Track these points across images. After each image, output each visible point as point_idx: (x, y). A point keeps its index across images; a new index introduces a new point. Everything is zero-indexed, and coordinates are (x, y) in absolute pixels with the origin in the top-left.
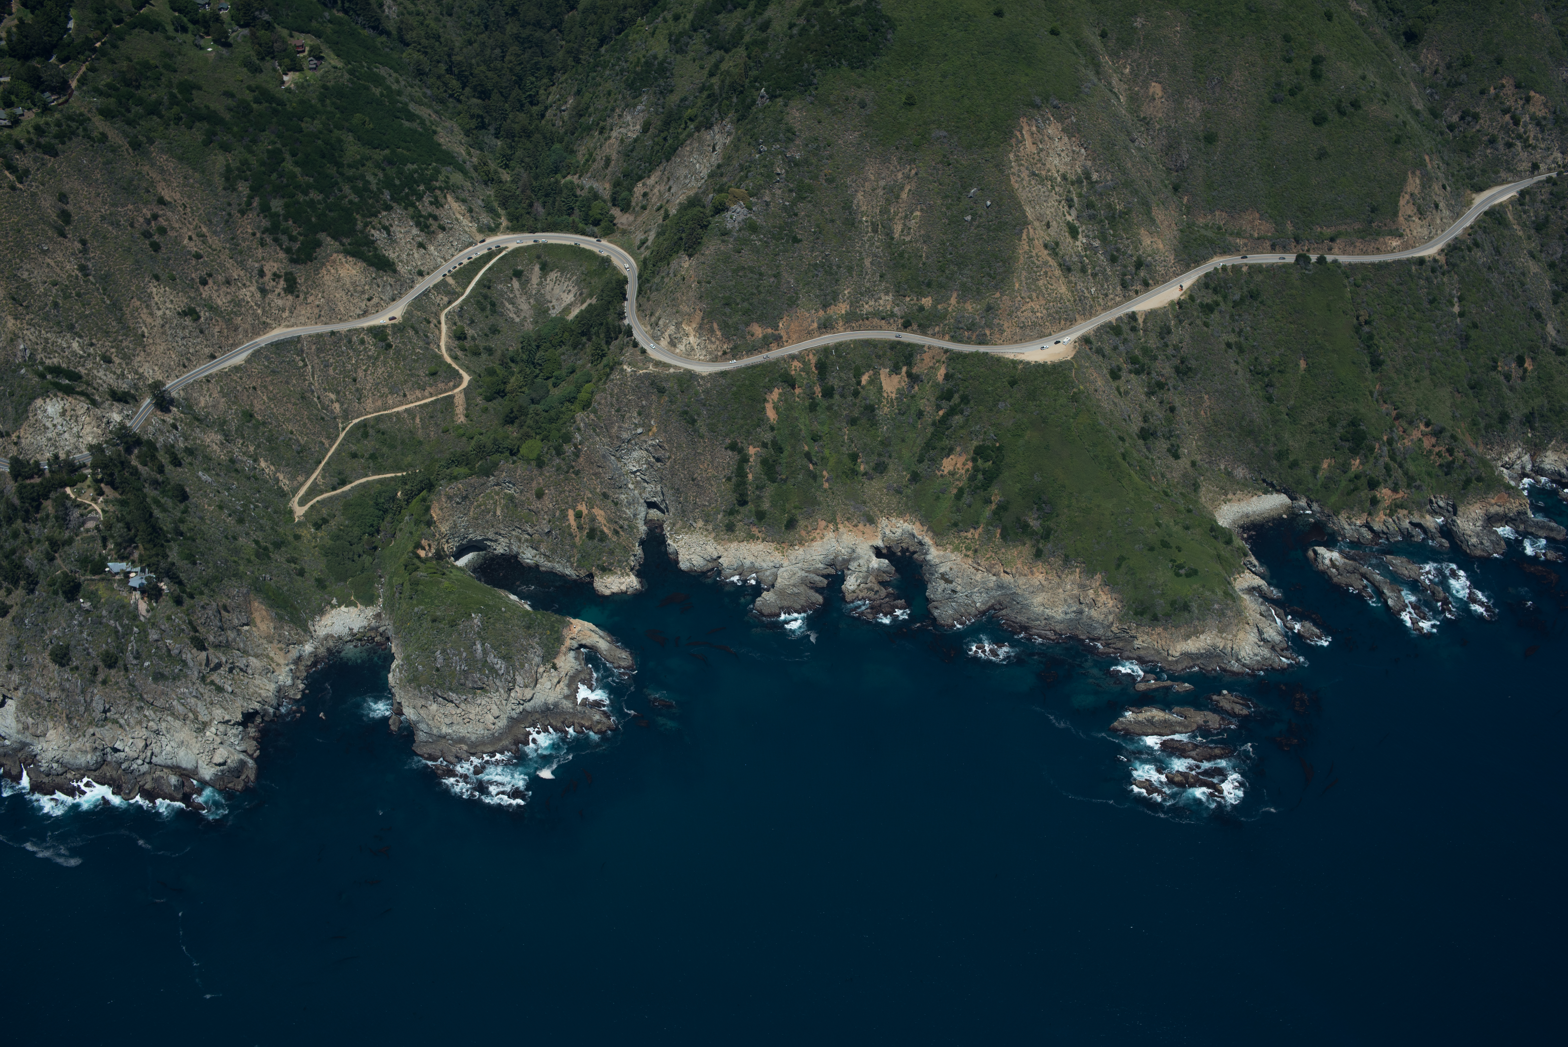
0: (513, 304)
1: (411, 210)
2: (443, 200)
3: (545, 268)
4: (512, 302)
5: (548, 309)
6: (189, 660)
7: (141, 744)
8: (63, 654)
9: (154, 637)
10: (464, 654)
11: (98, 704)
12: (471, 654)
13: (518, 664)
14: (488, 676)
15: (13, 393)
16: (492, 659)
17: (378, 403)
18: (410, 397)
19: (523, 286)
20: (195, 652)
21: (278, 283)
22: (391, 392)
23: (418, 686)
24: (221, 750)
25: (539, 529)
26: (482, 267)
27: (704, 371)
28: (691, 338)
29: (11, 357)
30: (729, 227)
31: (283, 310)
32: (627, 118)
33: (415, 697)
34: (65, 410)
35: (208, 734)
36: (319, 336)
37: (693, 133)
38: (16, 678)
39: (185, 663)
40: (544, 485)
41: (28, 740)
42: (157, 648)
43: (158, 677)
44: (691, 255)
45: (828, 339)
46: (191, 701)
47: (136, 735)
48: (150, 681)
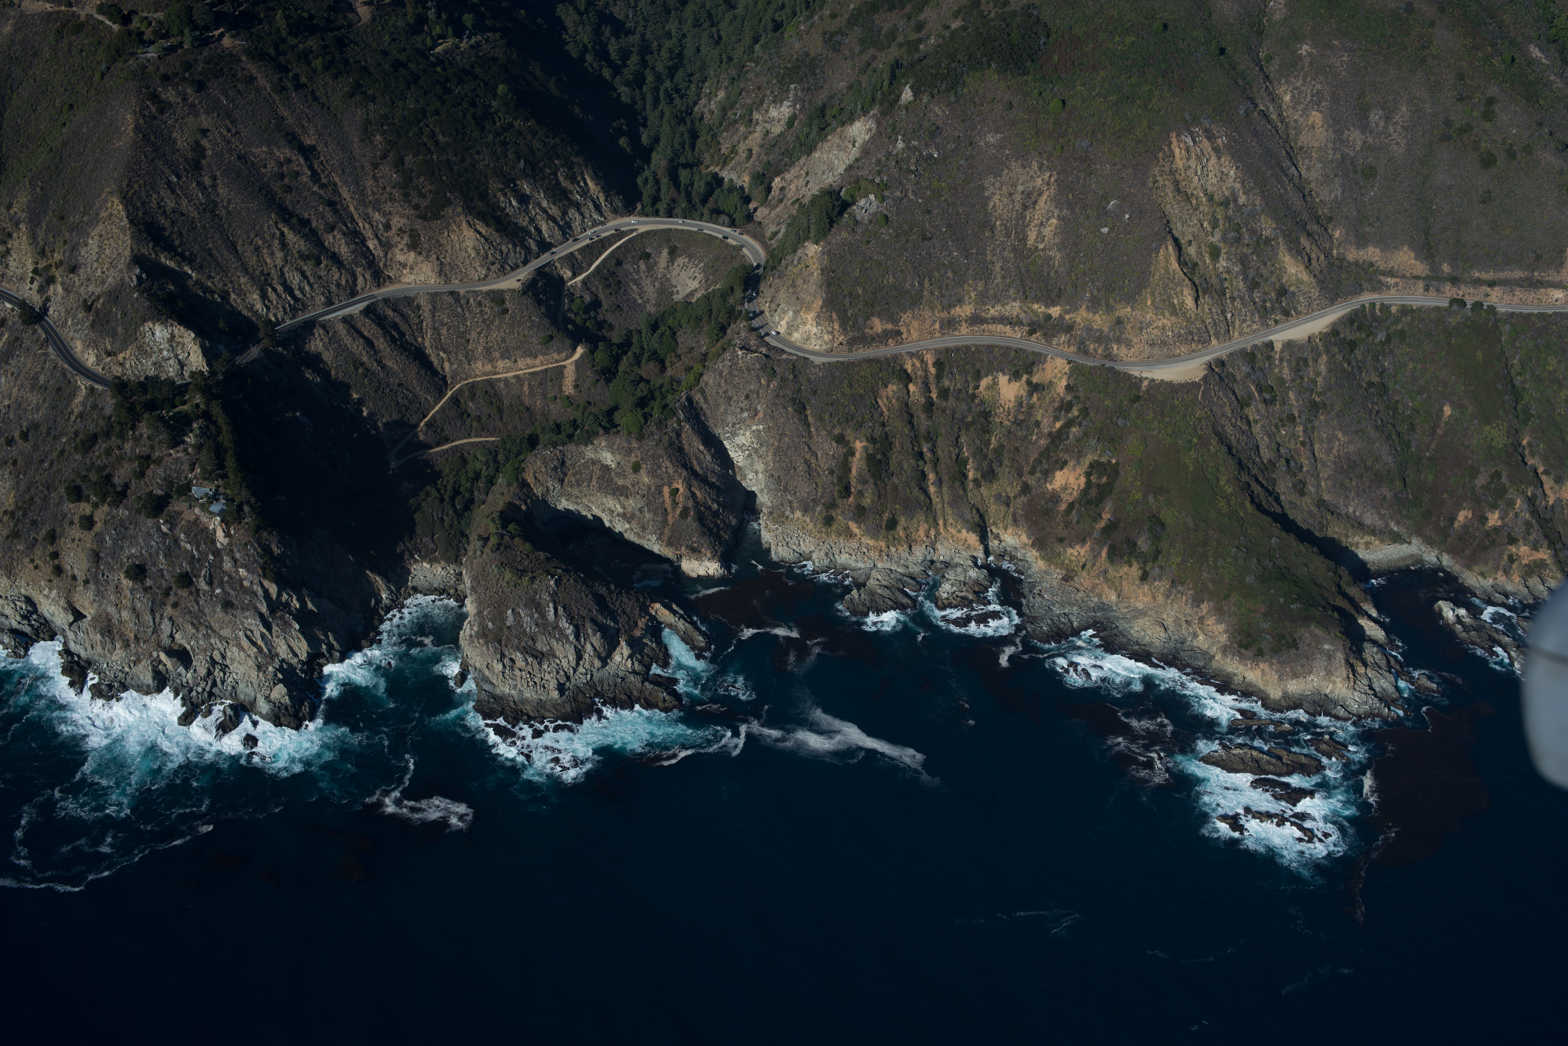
0: (638, 285)
1: (545, 182)
2: (579, 177)
3: (674, 253)
4: (636, 282)
5: (672, 294)
6: (260, 592)
7: (203, 672)
8: (138, 572)
9: (227, 565)
10: (536, 616)
11: (166, 627)
12: (543, 616)
13: (590, 631)
14: (558, 640)
15: (125, 314)
16: (564, 624)
17: (489, 367)
18: (521, 363)
19: (650, 269)
20: (266, 583)
21: (402, 238)
22: (503, 357)
23: (487, 643)
24: (281, 685)
25: (632, 504)
26: (610, 245)
27: (818, 360)
28: (809, 327)
29: (127, 279)
30: (858, 218)
31: (404, 266)
32: (774, 113)
33: (482, 654)
34: (173, 336)
35: (271, 669)
36: (436, 294)
37: (835, 129)
38: (90, 594)
39: (255, 594)
40: (642, 459)
41: (96, 657)
42: (230, 576)
43: (227, 605)
44: (817, 243)
45: (950, 341)
46: (257, 633)
47: (199, 663)
48: (219, 609)
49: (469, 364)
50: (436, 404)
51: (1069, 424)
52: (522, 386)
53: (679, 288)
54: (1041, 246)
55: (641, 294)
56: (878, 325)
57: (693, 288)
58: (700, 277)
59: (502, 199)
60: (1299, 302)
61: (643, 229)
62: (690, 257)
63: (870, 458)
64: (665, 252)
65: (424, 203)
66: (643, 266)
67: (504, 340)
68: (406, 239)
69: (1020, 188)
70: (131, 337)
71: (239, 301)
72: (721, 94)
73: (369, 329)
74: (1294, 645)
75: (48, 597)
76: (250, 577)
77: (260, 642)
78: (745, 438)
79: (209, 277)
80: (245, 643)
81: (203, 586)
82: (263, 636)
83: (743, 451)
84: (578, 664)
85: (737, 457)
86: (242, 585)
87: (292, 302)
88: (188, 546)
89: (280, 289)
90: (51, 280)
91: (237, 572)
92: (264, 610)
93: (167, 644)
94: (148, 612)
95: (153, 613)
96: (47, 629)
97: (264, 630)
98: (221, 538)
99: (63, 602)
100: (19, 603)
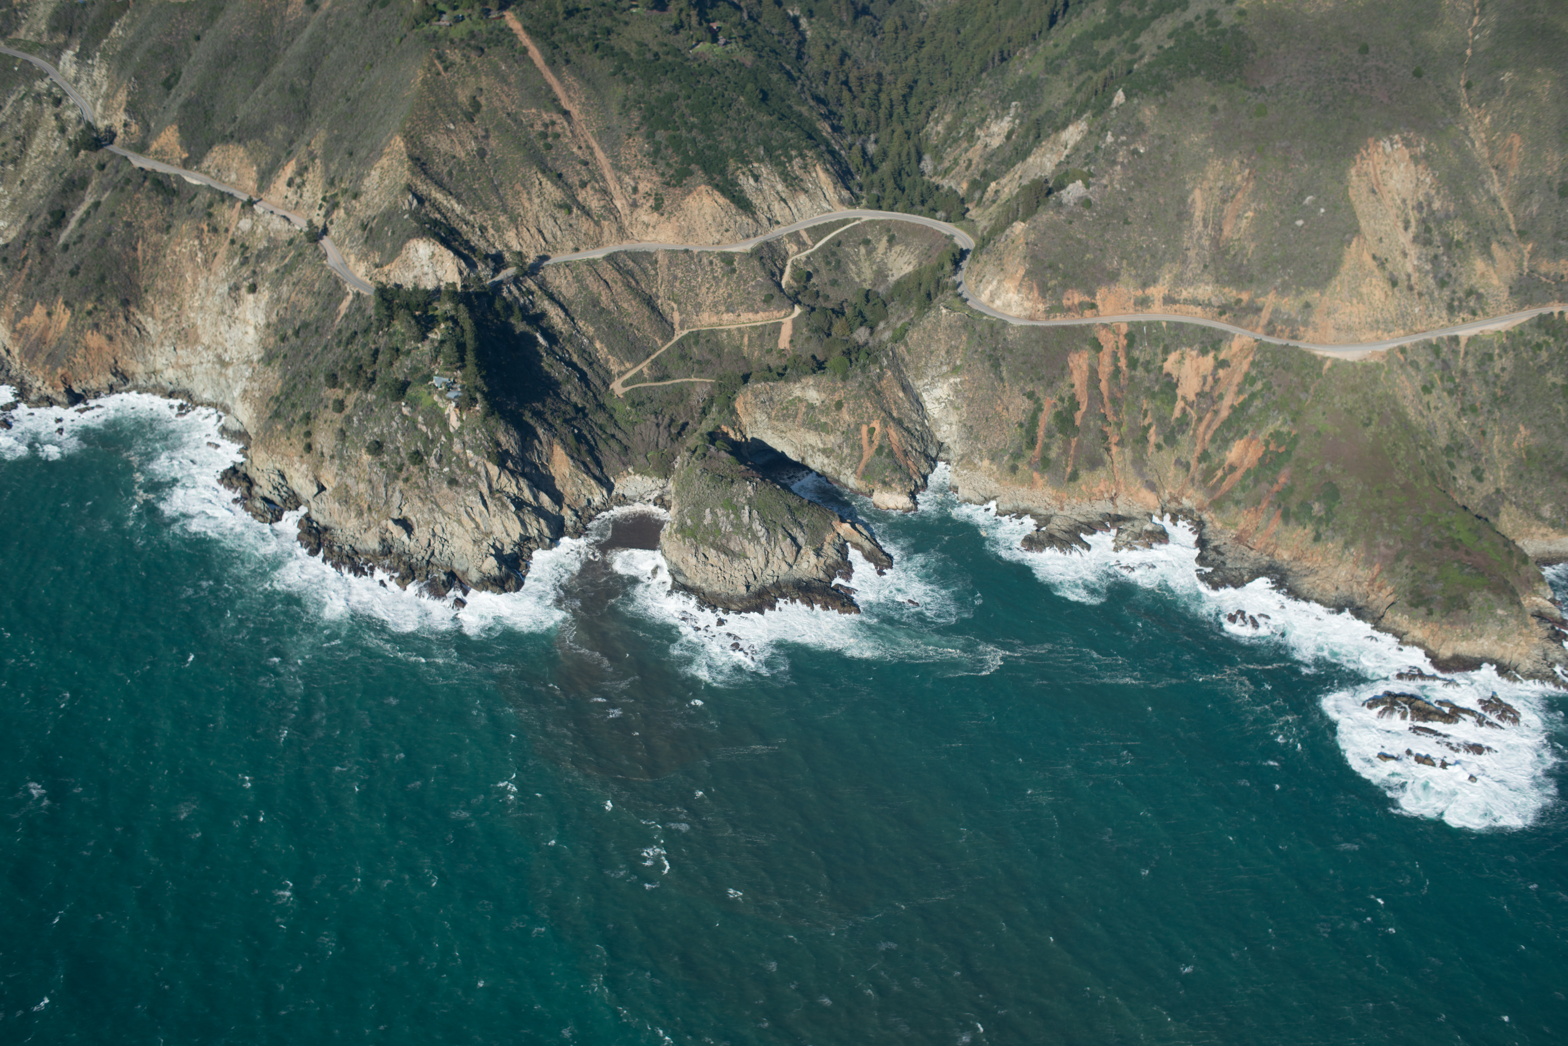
0: (857, 267)
1: (781, 169)
2: (812, 169)
3: (892, 241)
4: (855, 263)
5: (887, 276)
6: (483, 473)
7: (425, 543)
8: (377, 448)
9: (457, 447)
10: (732, 516)
11: (396, 499)
12: (738, 517)
13: (780, 537)
14: (750, 541)
15: (393, 233)
16: (757, 526)
17: (714, 319)
18: (742, 317)
19: (869, 253)
20: (490, 466)
21: (647, 201)
22: (728, 311)
23: (684, 537)
24: (492, 558)
25: (832, 440)
26: (835, 229)
27: (1016, 323)
28: (1011, 295)
29: (400, 203)
30: (1065, 201)
31: (646, 225)
32: (994, 128)
34: (433, 255)
35: (485, 544)
36: (673, 251)
37: (1049, 135)
38: (335, 469)
39: (478, 474)
40: (845, 398)
41: (332, 525)
42: (458, 457)
43: (453, 482)
44: (1024, 221)
45: (1142, 317)
46: (476, 511)
47: (422, 534)
48: (445, 485)
49: (697, 315)
50: (663, 345)
51: (1253, 396)
52: (742, 337)
53: (894, 271)
54: (1236, 237)
55: (859, 274)
56: (1076, 297)
57: (907, 271)
58: (914, 262)
59: (741, 177)
60: (1487, 304)
61: (866, 218)
62: (907, 245)
63: (1057, 415)
64: (884, 240)
65: (670, 172)
66: (863, 250)
67: (730, 296)
68: (651, 202)
69: (1220, 184)
70: (396, 252)
71: (496, 236)
72: (948, 118)
73: (610, 274)
74: (1466, 606)
75: (298, 470)
76: (476, 458)
77: (478, 519)
78: (943, 390)
79: (472, 213)
80: (465, 518)
81: (433, 463)
82: (481, 513)
83: (940, 403)
84: (766, 566)
85: (933, 409)
86: (467, 465)
87: (544, 244)
88: (424, 428)
89: (533, 230)
90: (336, 205)
91: (465, 453)
92: (485, 490)
93: (396, 515)
94: (382, 485)
95: (386, 486)
96: (294, 501)
97: (483, 509)
98: (454, 423)
99: (311, 477)
100: (272, 476)
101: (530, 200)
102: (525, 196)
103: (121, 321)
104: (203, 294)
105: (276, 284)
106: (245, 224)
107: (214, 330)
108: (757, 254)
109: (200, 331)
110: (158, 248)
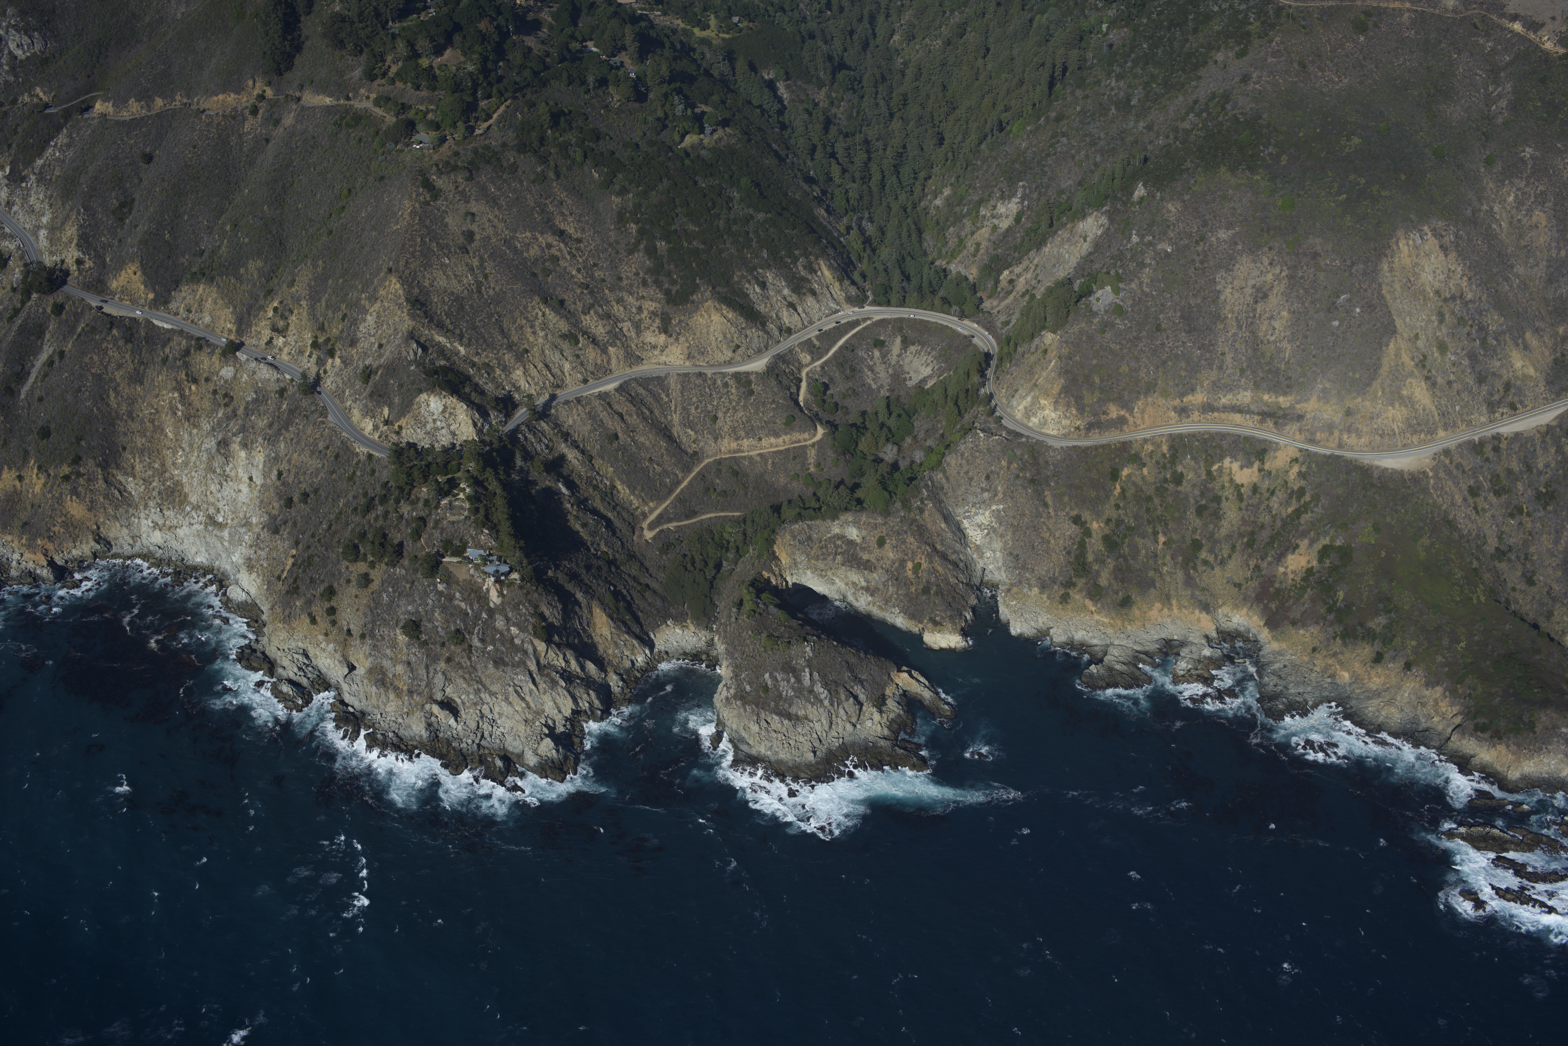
0: (872, 371)
1: (786, 271)
2: (817, 267)
3: (906, 343)
4: (871, 369)
5: (905, 379)
6: (530, 650)
7: (473, 725)
8: (413, 628)
9: (500, 623)
10: (793, 680)
11: (439, 680)
12: (799, 680)
13: (843, 697)
14: (812, 704)
15: (401, 386)
16: (819, 688)
17: (734, 445)
18: (764, 442)
19: (884, 356)
20: (536, 642)
21: (654, 321)
22: (747, 436)
23: (744, 705)
24: (548, 740)
25: (876, 577)
26: (846, 332)
27: (1057, 444)
28: (1047, 412)
29: (404, 354)
30: (1095, 309)
31: (654, 347)
32: (1001, 209)
33: (739, 716)
34: (445, 407)
35: (537, 723)
36: (686, 375)
37: (1066, 224)
38: (366, 648)
39: (526, 652)
40: (887, 535)
41: (369, 709)
42: (502, 634)
43: (499, 662)
44: (1054, 332)
45: (1183, 428)
46: (526, 689)
47: (470, 716)
48: (491, 665)
49: (716, 442)
50: (684, 479)
51: (1301, 509)
52: (766, 463)
53: (912, 374)
54: (1272, 339)
55: (875, 380)
56: (1114, 411)
57: (925, 374)
58: (932, 364)
59: (747, 285)
60: (1525, 396)
61: (877, 318)
62: (923, 344)
63: (1106, 539)
64: (898, 340)
65: (675, 289)
66: (877, 353)
67: (749, 421)
68: (657, 322)
69: (1251, 282)
70: (406, 407)
71: (503, 376)
72: (947, 192)
73: (623, 407)
74: (1531, 727)
75: (324, 650)
76: (522, 635)
77: (528, 698)
78: (984, 517)
79: (477, 354)
80: (513, 698)
81: (476, 642)
82: (531, 692)
83: (982, 530)
84: (830, 727)
85: (975, 535)
86: (513, 643)
87: (552, 378)
88: (463, 605)
89: (540, 366)
90: (329, 353)
91: (508, 630)
92: (533, 667)
93: (439, 696)
94: (423, 666)
95: (427, 667)
96: (323, 683)
97: (533, 687)
98: (494, 597)
99: (338, 656)
100: (296, 656)
101: (534, 333)
102: (529, 330)
103: (100, 484)
104: (187, 449)
105: (271, 440)
106: (227, 372)
107: (204, 488)
108: (771, 370)
109: (186, 490)
110: (132, 401)
